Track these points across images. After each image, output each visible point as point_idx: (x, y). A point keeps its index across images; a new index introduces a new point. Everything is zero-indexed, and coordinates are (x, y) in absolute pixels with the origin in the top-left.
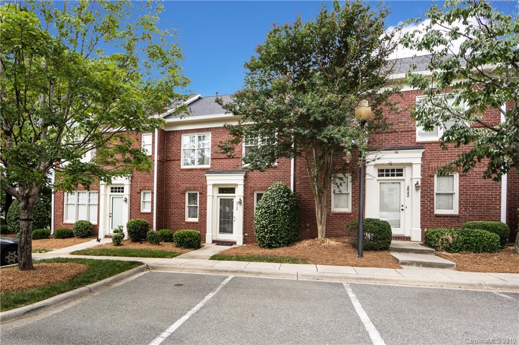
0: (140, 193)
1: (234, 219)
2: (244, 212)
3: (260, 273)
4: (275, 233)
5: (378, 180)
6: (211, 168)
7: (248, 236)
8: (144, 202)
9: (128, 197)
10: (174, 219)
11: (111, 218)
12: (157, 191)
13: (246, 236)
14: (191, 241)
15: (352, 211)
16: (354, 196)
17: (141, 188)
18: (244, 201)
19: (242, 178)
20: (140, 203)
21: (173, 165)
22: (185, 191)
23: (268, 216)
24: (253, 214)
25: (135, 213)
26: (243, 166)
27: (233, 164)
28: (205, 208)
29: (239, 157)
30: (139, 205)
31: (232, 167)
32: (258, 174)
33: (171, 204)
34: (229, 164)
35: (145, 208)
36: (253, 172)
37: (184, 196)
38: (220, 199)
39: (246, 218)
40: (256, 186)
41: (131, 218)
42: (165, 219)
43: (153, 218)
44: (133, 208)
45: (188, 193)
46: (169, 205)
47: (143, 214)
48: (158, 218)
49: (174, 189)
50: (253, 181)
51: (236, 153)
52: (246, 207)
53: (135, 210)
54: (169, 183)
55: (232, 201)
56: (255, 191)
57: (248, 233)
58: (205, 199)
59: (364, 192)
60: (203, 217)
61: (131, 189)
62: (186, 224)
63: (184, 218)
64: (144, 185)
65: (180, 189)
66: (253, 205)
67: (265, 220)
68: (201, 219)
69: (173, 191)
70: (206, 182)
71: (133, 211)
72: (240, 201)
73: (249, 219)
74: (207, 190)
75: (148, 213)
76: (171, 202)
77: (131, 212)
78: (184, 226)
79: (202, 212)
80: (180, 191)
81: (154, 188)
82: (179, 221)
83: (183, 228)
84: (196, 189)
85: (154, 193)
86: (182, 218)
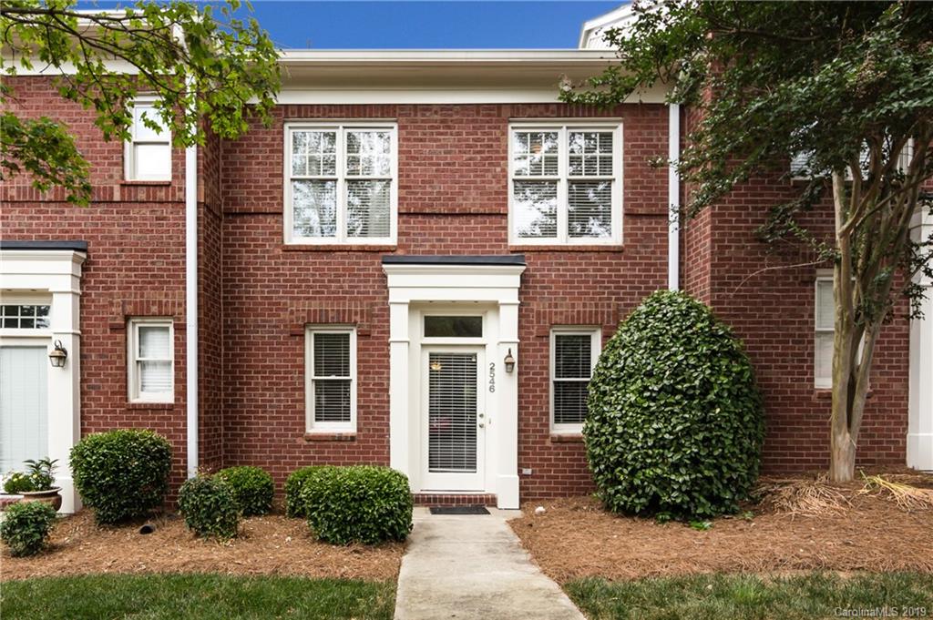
0: (124, 329)
1: (479, 421)
2: (520, 397)
4: (710, 467)
6: (400, 246)
7: (532, 476)
8: (142, 365)
9: (70, 344)
10: (264, 426)
12: (199, 320)
13: (527, 476)
14: (391, 513)
17: (129, 309)
18: (520, 362)
19: (516, 281)
20: (125, 368)
21: (257, 229)
22: (304, 326)
23: (678, 403)
24: (548, 403)
25: (101, 406)
26: (510, 243)
27: (479, 234)
28: (383, 384)
29: (497, 212)
30: (121, 375)
31: (475, 247)
32: (564, 270)
33: (250, 372)
34: (465, 235)
35: (150, 388)
36: (548, 264)
37: (297, 344)
38: (431, 355)
39: (523, 416)
40: (559, 310)
41: (86, 427)
42: (226, 429)
43: (185, 425)
44: (93, 387)
45: (315, 335)
46: (242, 378)
47: (140, 409)
48: (206, 425)
49: (259, 318)
50: (546, 296)
51: (489, 199)
52: (526, 379)
53: (102, 398)
54: (241, 298)
55: (470, 361)
56: (552, 325)
57: (534, 465)
58: (379, 356)
59: (904, 327)
60: (374, 419)
61: (81, 313)
62: (311, 443)
63: (299, 424)
64: (142, 296)
65: (284, 320)
66: (548, 374)
67: (667, 421)
68: (365, 424)
69: (259, 326)
70: (386, 295)
71: (93, 399)
72: (509, 360)
73: (534, 420)
74: (388, 321)
75: (163, 405)
76: (248, 366)
77: (83, 406)
78: (303, 452)
79: (371, 401)
80: (285, 326)
81: (185, 310)
82: (282, 435)
83: (300, 458)
84: (346, 321)
85: (185, 329)
86: (293, 424)
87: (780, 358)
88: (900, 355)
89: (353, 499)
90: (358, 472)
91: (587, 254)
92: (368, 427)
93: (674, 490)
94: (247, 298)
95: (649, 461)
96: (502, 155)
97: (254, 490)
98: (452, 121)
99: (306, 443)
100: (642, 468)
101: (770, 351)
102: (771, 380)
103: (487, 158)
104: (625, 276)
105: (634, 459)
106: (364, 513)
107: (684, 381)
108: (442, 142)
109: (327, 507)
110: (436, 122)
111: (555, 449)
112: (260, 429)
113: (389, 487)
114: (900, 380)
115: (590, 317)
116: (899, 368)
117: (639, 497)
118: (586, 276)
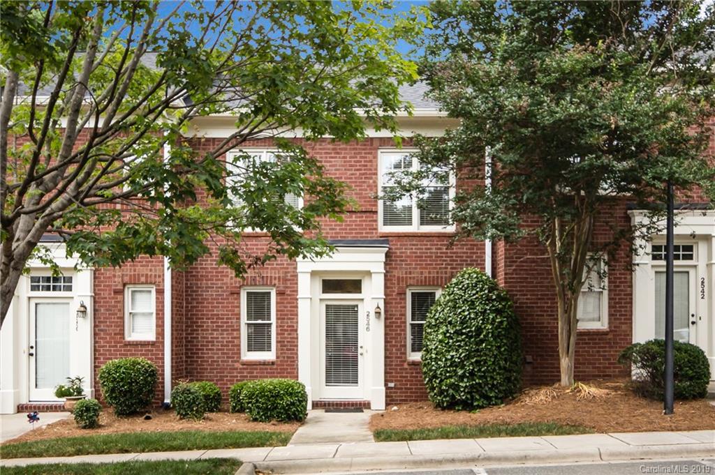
0: (122, 292)
1: (360, 351)
2: (386, 334)
3: (525, 458)
4: (480, 377)
5: (653, 266)
6: (305, 233)
7: (395, 388)
8: (133, 315)
9: (88, 303)
10: (212, 355)
11: (33, 358)
12: (172, 286)
13: (392, 388)
14: (293, 404)
15: (610, 327)
16: (613, 296)
17: (126, 279)
18: (386, 311)
19: (382, 257)
20: (122, 318)
22: (240, 287)
23: (463, 340)
24: (405, 338)
25: (108, 342)
26: (380, 230)
27: (359, 225)
28: (293, 326)
29: (370, 210)
30: (120, 322)
31: (355, 233)
32: (415, 249)
33: (203, 319)
34: (349, 225)
35: (139, 331)
36: (405, 245)
37: (236, 299)
38: (327, 306)
39: (389, 347)
40: (413, 275)
41: (97, 356)
42: (187, 357)
43: (163, 354)
44: (102, 330)
45: (248, 293)
46: (198, 322)
47: (133, 345)
48: (176, 354)
49: (209, 282)
50: (404, 266)
51: (365, 201)
52: (390, 323)
53: (108, 337)
54: (197, 268)
55: (353, 310)
56: (407, 286)
57: (395, 381)
58: (291, 307)
59: (629, 289)
60: (287, 350)
61: (94, 282)
62: (245, 367)
63: (237, 353)
64: (135, 271)
65: (226, 284)
66: (405, 319)
67: (457, 351)
68: (281, 353)
69: (210, 287)
70: (295, 266)
71: (102, 338)
72: (378, 310)
73: (396, 350)
74: (297, 284)
75: (149, 342)
76: (202, 315)
77: (95, 342)
78: (239, 373)
79: (285, 338)
80: (227, 287)
81: (163, 280)
82: (225, 361)
83: (237, 376)
84: (269, 283)
85: (163, 292)
86: (233, 354)
87: (549, 309)
88: (626, 307)
89: (272, 396)
90: (275, 381)
91: (431, 238)
92: (284, 355)
93: (462, 392)
94: (201, 268)
95: (448, 374)
96: (374, 172)
97: (210, 395)
98: (340, 149)
99: (241, 366)
100: (445, 379)
101: (543, 305)
102: (543, 323)
103: (364, 174)
104: (457, 253)
105: (441, 374)
106: (278, 403)
107: (467, 327)
108: (333, 163)
109: (257, 401)
110: (329, 149)
111: (410, 369)
112: (210, 357)
113: (292, 389)
114: (626, 323)
115: (433, 281)
116: (626, 315)
117: (445, 397)
118: (431, 253)
